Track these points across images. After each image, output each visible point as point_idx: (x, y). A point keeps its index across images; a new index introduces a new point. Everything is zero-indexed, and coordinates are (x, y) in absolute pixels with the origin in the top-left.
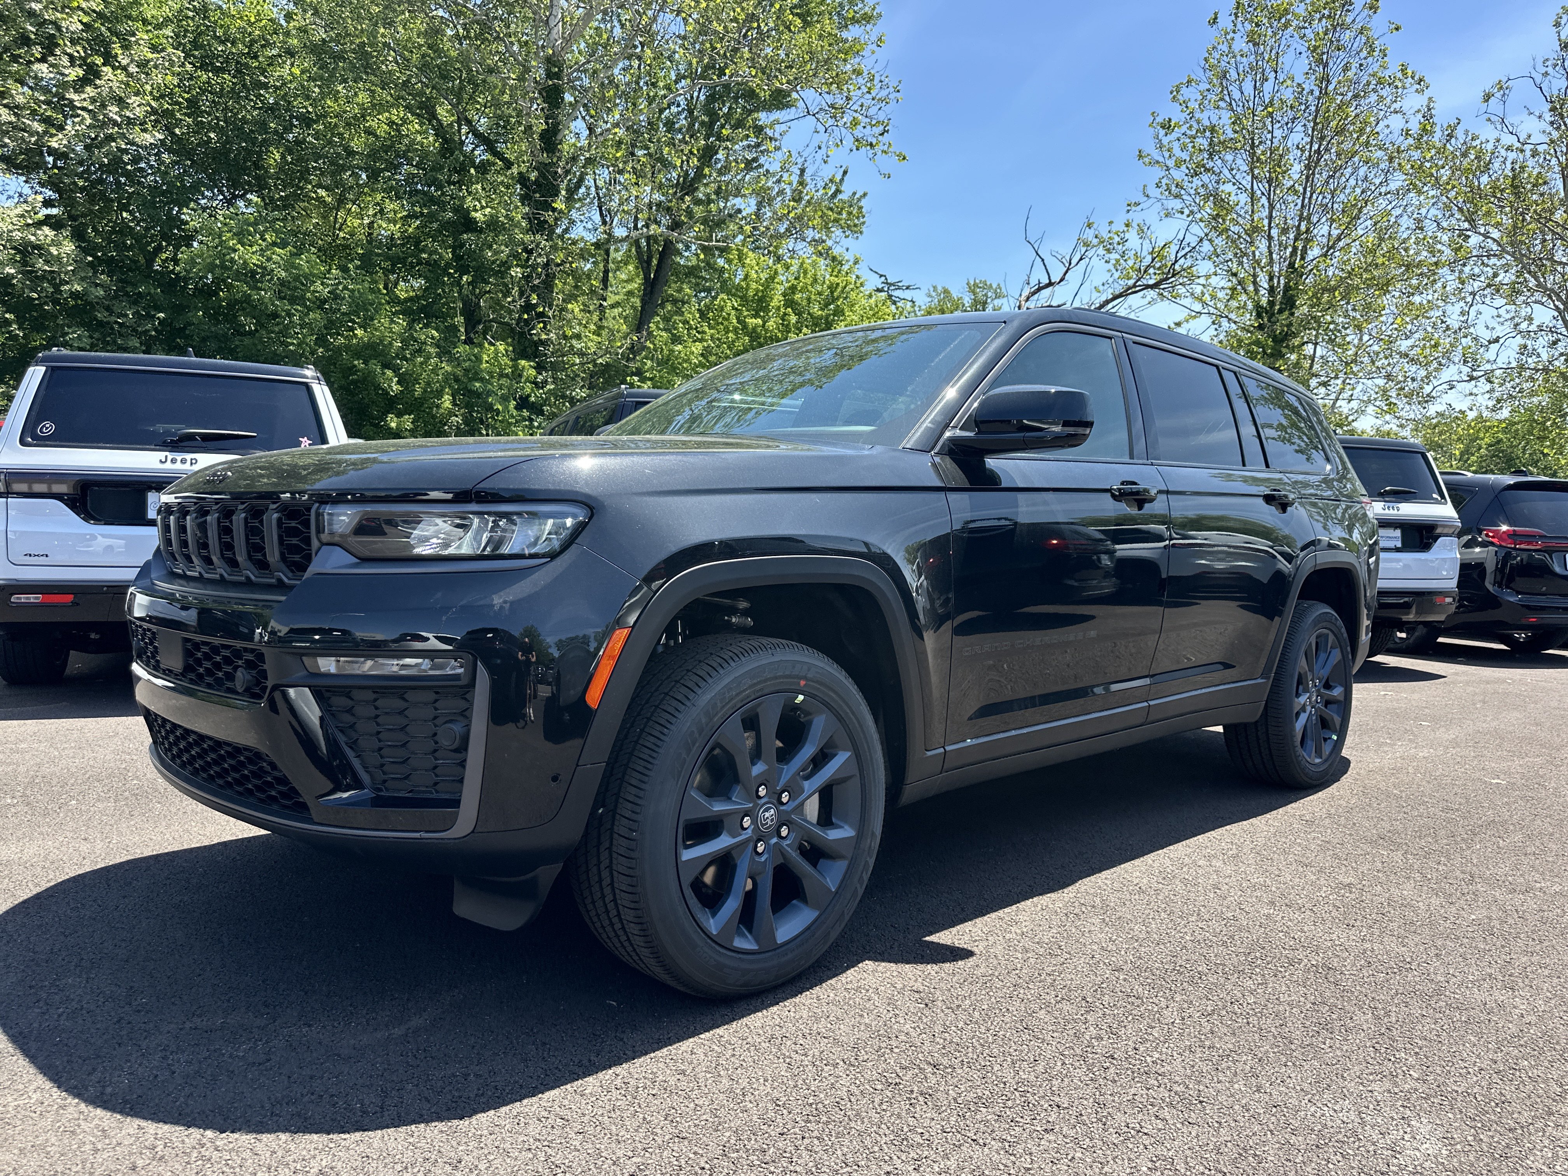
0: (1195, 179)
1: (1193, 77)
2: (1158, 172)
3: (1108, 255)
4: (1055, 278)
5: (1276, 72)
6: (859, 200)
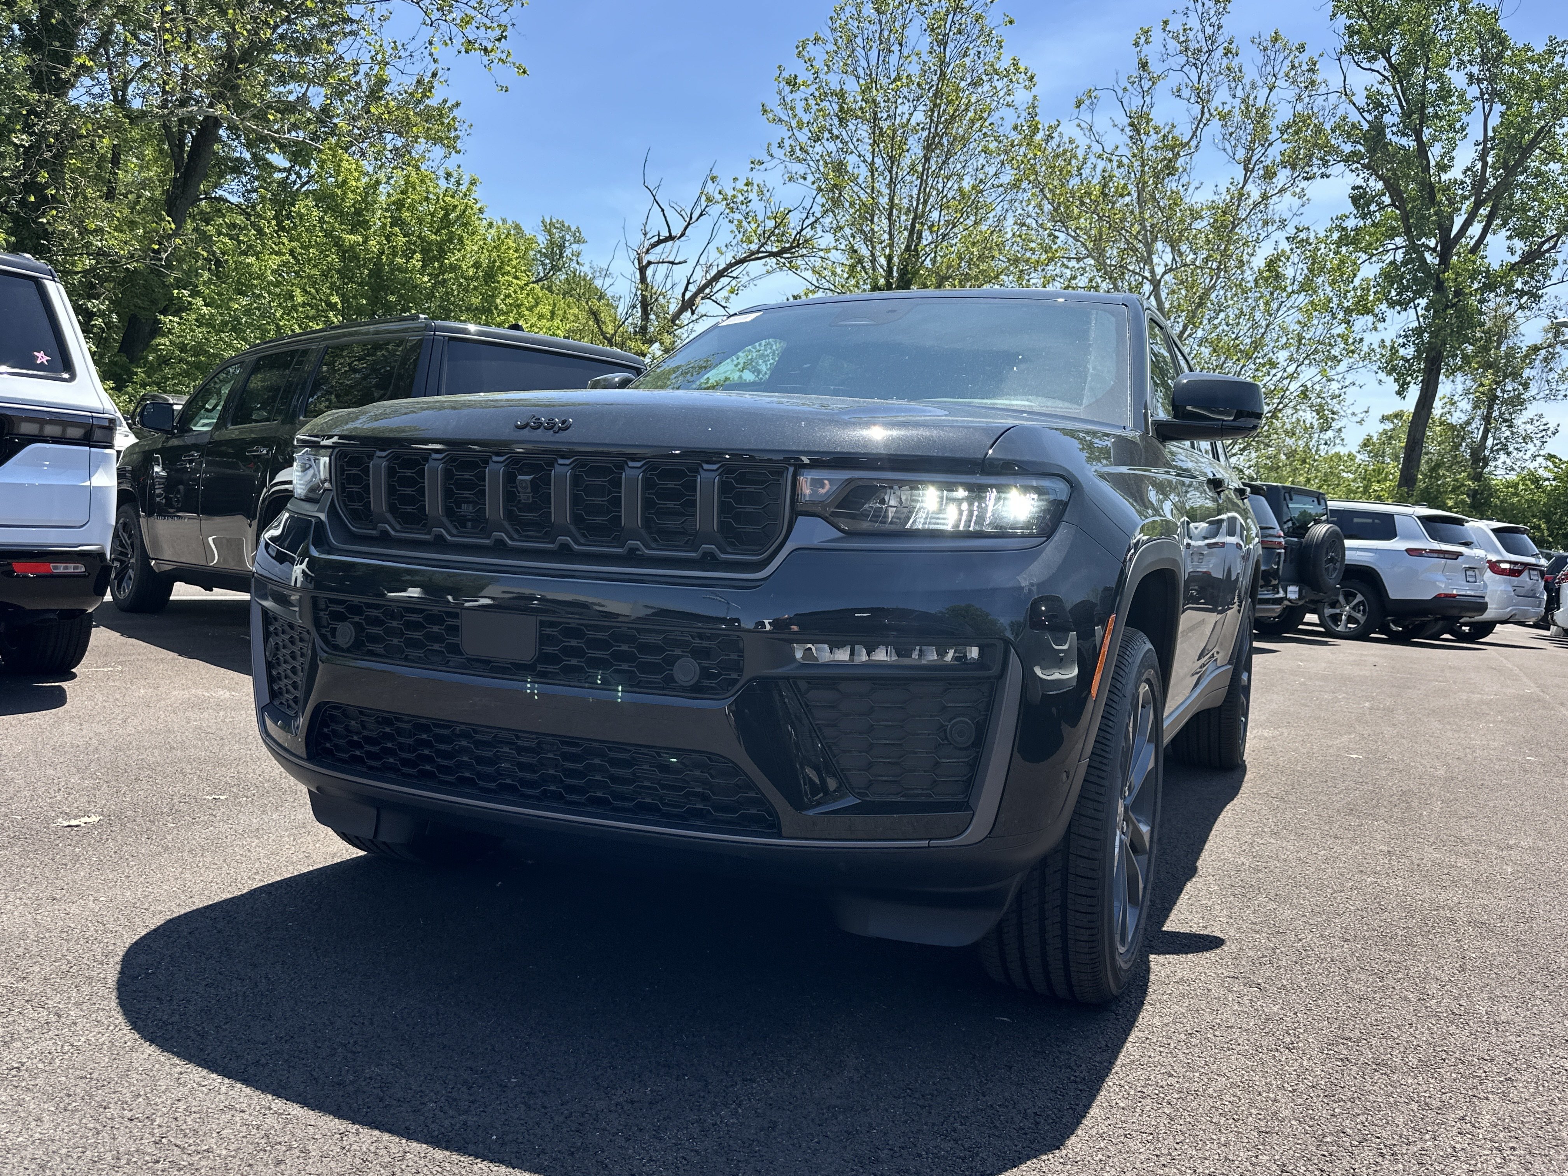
0: (817, 144)
1: (820, 35)
2: (782, 132)
3: (731, 215)
4: (676, 232)
5: (901, 45)
6: (450, 109)
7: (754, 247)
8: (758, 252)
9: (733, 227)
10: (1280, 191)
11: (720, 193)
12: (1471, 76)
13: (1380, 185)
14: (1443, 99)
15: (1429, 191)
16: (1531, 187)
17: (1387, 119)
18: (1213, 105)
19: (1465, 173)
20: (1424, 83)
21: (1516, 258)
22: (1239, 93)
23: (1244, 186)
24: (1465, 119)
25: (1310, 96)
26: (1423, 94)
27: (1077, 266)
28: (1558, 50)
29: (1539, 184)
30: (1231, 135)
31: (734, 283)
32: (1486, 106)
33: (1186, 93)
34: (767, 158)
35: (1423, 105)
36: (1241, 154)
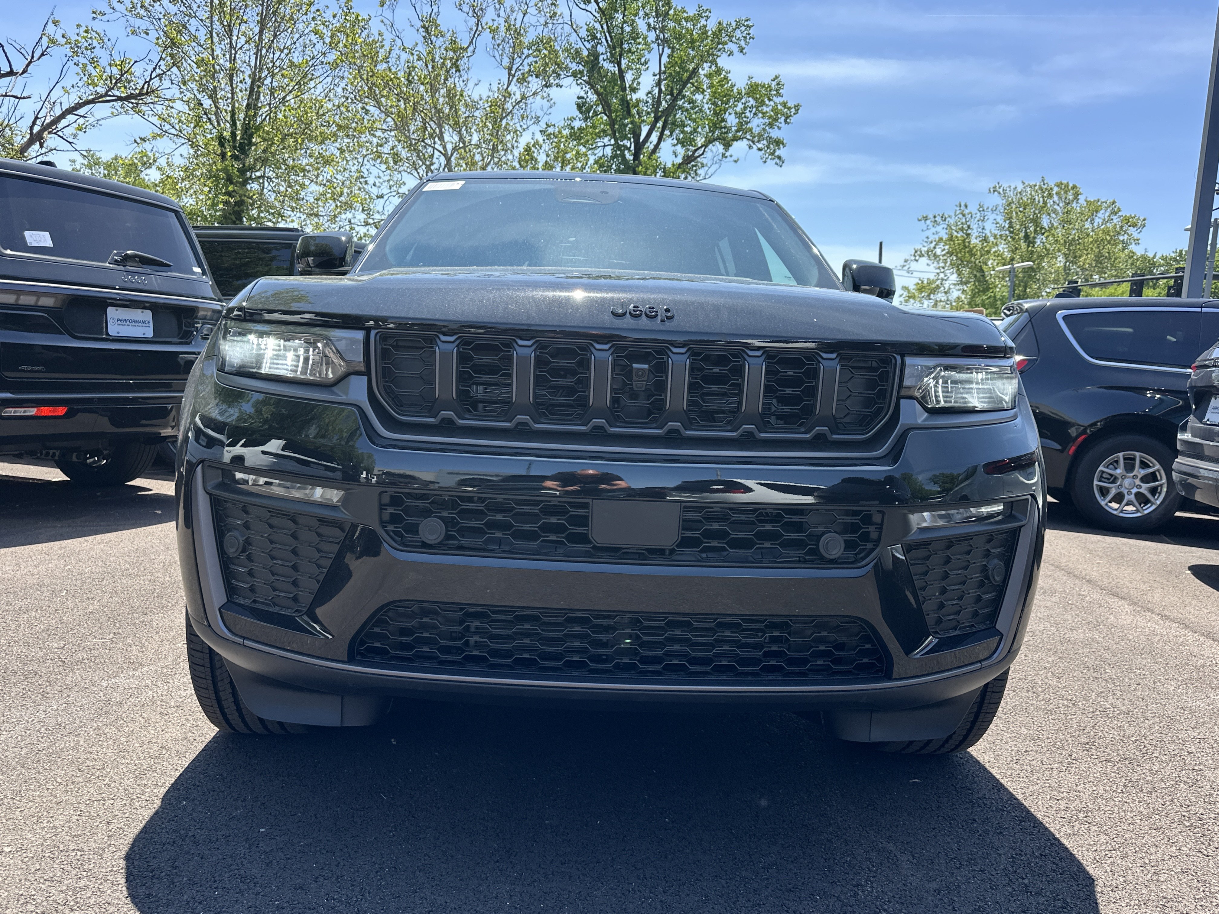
3: (76, 58)
7: (101, 90)
8: (106, 95)
9: (78, 70)
10: (534, 94)
11: (63, 36)
12: (649, 25)
13: (594, 98)
14: (635, 39)
15: (626, 105)
16: (687, 110)
17: (601, 49)
18: (484, 21)
19: (647, 95)
20: (622, 25)
21: (679, 160)
22: (502, 14)
23: (508, 87)
24: (647, 56)
25: (553, 24)
26: (622, 34)
27: (382, 136)
28: (703, 15)
29: (692, 108)
30: (499, 45)
31: (81, 121)
32: (661, 47)
33: (465, 8)
34: (109, 11)
35: (622, 42)
36: (506, 62)
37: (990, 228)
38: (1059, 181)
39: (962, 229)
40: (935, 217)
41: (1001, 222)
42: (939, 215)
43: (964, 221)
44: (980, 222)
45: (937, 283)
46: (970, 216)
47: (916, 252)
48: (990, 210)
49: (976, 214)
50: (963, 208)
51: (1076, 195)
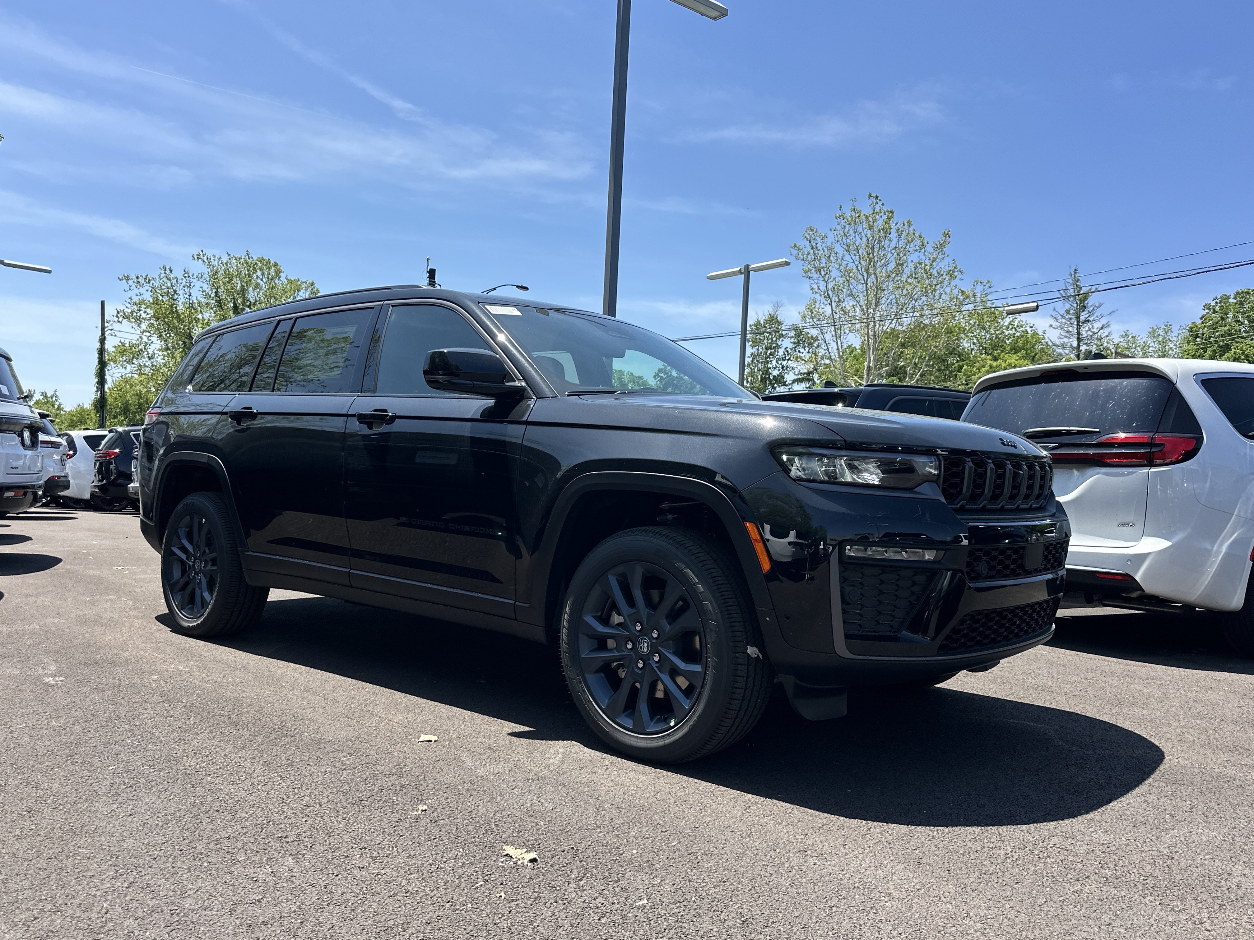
37: (197, 295)
38: (261, 257)
39: (167, 294)
40: (137, 278)
41: (207, 291)
42: (141, 276)
43: (169, 285)
44: (186, 289)
45: (140, 347)
46: (175, 280)
47: (118, 312)
48: (195, 277)
49: (182, 279)
50: (168, 271)
51: (278, 272)
